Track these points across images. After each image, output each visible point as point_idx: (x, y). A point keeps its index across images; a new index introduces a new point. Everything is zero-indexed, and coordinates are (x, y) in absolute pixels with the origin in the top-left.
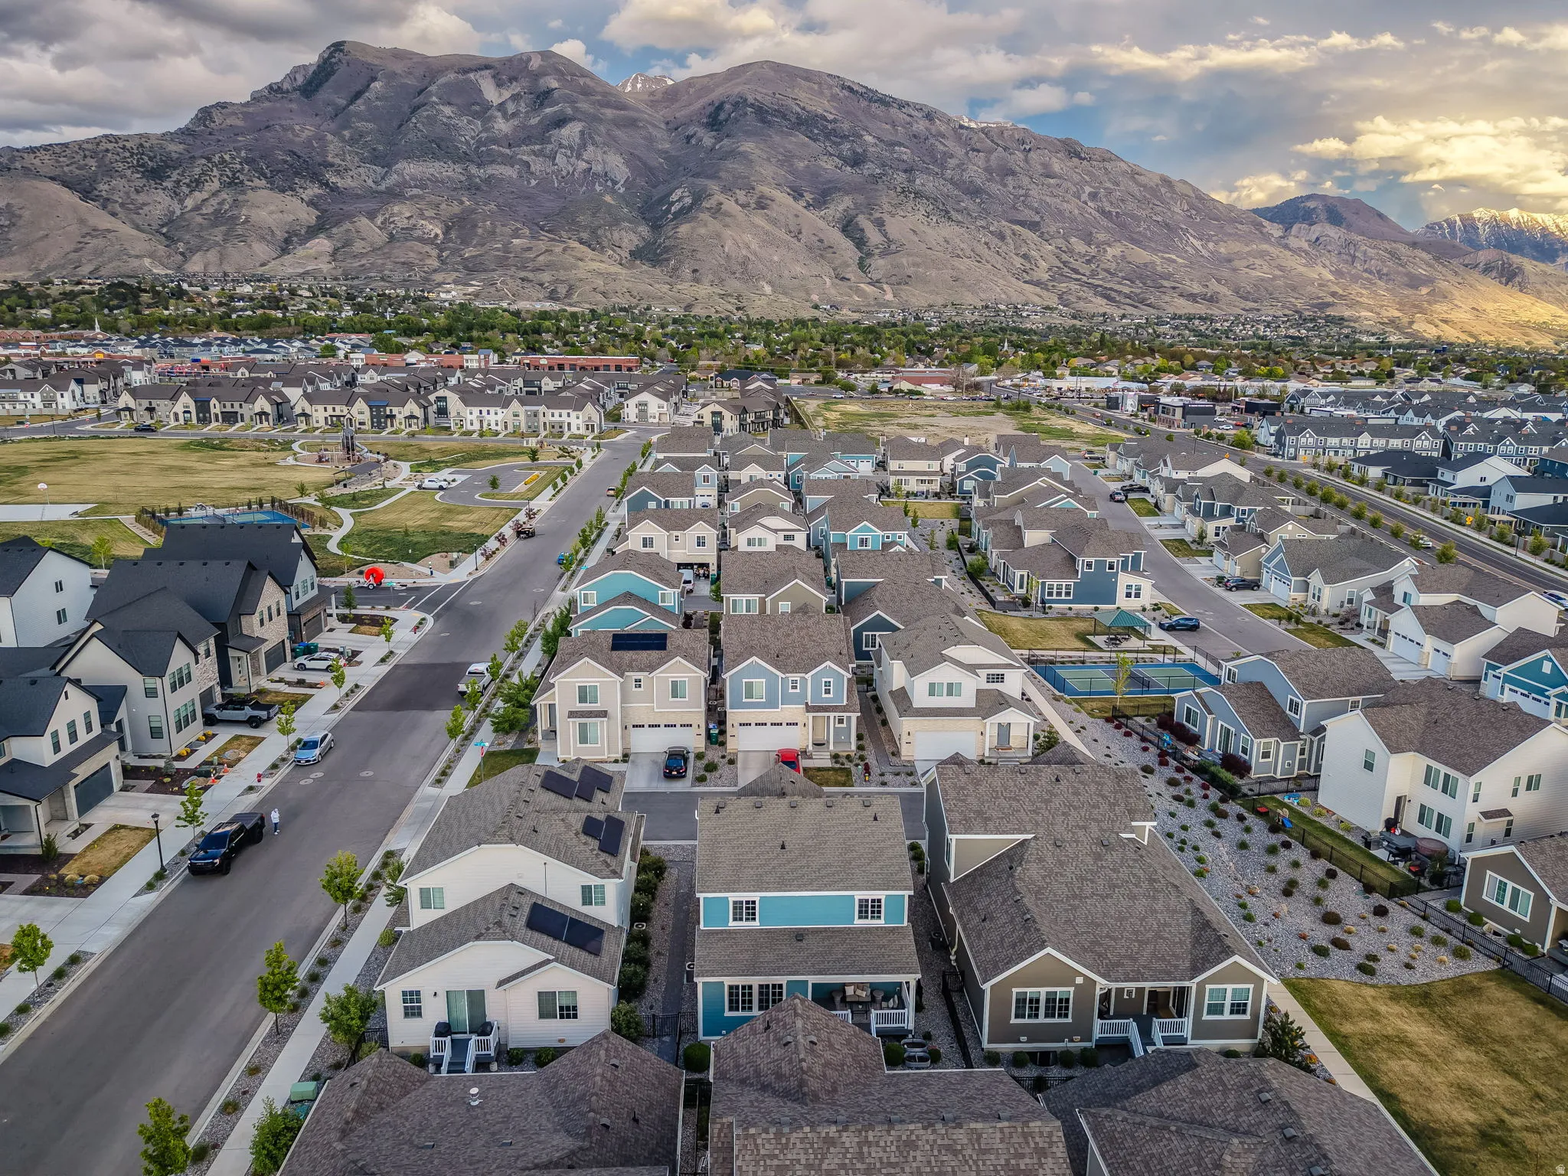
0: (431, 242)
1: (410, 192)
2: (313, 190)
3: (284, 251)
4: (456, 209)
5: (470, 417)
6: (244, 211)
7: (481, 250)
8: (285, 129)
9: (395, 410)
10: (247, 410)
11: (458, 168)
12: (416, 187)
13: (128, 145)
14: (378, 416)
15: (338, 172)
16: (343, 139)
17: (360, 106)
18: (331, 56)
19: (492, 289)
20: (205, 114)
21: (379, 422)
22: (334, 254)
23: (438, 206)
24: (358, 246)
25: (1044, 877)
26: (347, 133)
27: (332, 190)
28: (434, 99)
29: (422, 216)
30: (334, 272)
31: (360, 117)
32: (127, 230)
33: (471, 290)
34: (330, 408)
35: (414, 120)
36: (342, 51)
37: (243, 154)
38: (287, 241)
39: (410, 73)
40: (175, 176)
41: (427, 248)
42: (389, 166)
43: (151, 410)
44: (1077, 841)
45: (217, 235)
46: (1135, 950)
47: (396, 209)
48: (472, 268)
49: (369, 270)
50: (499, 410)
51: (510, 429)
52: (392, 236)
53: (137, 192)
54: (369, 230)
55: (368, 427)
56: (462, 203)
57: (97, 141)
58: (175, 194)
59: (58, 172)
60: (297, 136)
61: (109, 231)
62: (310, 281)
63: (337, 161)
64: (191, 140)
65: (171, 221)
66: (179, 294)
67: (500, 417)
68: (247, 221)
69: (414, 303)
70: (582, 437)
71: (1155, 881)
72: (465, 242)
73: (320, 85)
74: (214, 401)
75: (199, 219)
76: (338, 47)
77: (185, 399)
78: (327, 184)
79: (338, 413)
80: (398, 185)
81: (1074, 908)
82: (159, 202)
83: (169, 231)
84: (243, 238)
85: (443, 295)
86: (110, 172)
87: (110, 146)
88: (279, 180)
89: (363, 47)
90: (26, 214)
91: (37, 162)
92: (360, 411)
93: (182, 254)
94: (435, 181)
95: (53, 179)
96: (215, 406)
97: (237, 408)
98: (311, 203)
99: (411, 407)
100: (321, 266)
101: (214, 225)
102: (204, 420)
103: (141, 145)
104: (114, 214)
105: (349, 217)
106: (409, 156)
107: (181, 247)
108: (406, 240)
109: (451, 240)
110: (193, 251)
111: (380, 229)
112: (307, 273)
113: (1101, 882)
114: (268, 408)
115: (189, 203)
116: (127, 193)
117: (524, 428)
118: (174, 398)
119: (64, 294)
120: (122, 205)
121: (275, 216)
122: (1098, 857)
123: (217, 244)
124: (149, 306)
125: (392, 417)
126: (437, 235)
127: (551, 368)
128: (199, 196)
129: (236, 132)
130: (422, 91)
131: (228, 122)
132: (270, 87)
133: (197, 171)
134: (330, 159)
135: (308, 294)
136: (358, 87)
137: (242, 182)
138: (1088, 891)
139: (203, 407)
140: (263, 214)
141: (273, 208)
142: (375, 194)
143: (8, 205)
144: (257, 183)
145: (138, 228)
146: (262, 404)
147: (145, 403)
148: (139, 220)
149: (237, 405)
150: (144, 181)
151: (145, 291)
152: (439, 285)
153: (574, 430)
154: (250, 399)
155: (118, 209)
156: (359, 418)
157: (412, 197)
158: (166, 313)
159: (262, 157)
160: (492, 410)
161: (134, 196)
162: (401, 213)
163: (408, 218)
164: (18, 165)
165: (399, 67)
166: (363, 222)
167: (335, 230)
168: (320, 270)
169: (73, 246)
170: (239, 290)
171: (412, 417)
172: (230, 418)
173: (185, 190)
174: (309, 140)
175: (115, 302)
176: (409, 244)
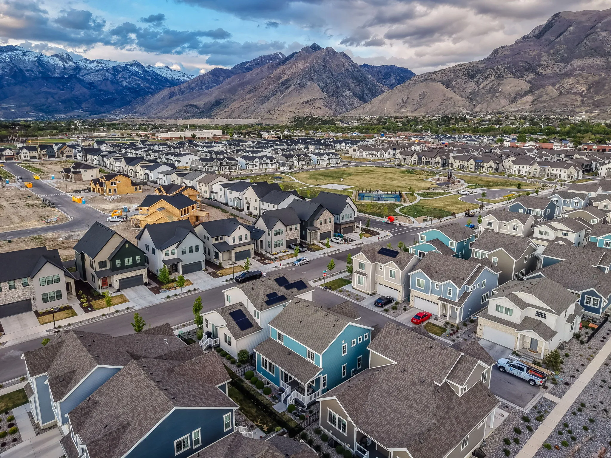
0: (580, 94)
1: (575, 73)
2: (532, 76)
3: (513, 102)
4: (597, 78)
5: (514, 169)
6: (501, 87)
7: (605, 96)
8: (525, 53)
9: (485, 164)
10: (433, 161)
11: (603, 60)
12: (579, 70)
13: (465, 67)
14: (478, 166)
15: (544, 68)
16: (549, 54)
17: (561, 38)
18: (553, 19)
19: (604, 115)
20: (496, 51)
21: (478, 169)
22: (533, 102)
23: (587, 78)
24: (545, 98)
25: (384, 379)
26: (552, 51)
27: (539, 75)
28: (599, 30)
29: (578, 83)
30: (531, 109)
31: (560, 43)
32: (458, 97)
33: (593, 115)
34: (461, 162)
35: (585, 41)
36: (558, 17)
37: (506, 65)
38: (515, 98)
39: (589, 20)
40: (479, 76)
41: (577, 97)
42: (568, 63)
43: (405, 159)
44: (412, 374)
45: (489, 97)
46: (383, 424)
47: (566, 81)
48: (596, 105)
49: (547, 107)
50: (528, 167)
51: (531, 175)
52: (561, 93)
53: (464, 83)
54: (551, 91)
55: (473, 170)
56: (600, 75)
57: (455, 67)
58: (478, 83)
59: (441, 79)
60: (530, 55)
61: (452, 98)
62: (520, 113)
63: (545, 63)
64: (487, 62)
65: (474, 93)
66: (464, 119)
67: (528, 169)
68: (501, 91)
69: (560, 121)
70: (565, 181)
71: (428, 407)
72: (597, 93)
73: (545, 32)
74: (423, 157)
75: (484, 92)
76: (557, 15)
77: (415, 156)
78: (538, 74)
79: (463, 164)
80: (570, 70)
81: (382, 396)
82: (471, 86)
83: (472, 98)
84: (498, 98)
85: (578, 118)
86: (457, 77)
87: (459, 68)
88: (518, 74)
89: (569, 13)
90: (428, 94)
91: (435, 76)
92: (471, 164)
93: (474, 105)
94: (589, 67)
95: (439, 81)
96: (424, 159)
97: (430, 160)
98: (529, 82)
99: (491, 163)
100: (526, 107)
101: (488, 93)
102: (419, 163)
103: (470, 66)
104: (455, 92)
105: (543, 86)
106: (578, 57)
107: (474, 102)
108: (568, 94)
109: (590, 93)
110: (478, 104)
111: (556, 90)
112: (519, 110)
113: (404, 394)
114: (440, 161)
115: (481, 86)
116: (461, 84)
117: (537, 176)
118: (412, 155)
119: (428, 120)
120: (458, 89)
121: (512, 88)
122: (414, 384)
123: (487, 100)
124: (453, 124)
125: (483, 167)
126: (583, 91)
127: (598, 150)
128: (485, 83)
129: (506, 56)
130: (593, 27)
131: (504, 53)
132: (524, 38)
133: (488, 73)
134: (542, 63)
135: (513, 118)
136: (562, 31)
137: (503, 76)
138: (395, 394)
139: (420, 159)
140: (508, 87)
141: (512, 85)
142: (557, 75)
143: (424, 91)
144: (509, 76)
145: (462, 96)
146: (438, 159)
147: (404, 157)
148: (463, 93)
149: (430, 159)
150: (468, 79)
151: (453, 119)
152: (578, 113)
153: (562, 178)
154: (435, 157)
155: (457, 90)
156: (470, 166)
157: (575, 75)
158: (457, 126)
159: (513, 65)
160: (525, 166)
161: (463, 85)
162: (568, 83)
163: (571, 84)
164: (430, 78)
165: (584, 19)
166: (550, 88)
167: (536, 92)
168: (525, 109)
169: (440, 104)
170: (486, 118)
171: (491, 167)
172: (427, 163)
173: (481, 81)
174: (535, 56)
175: (442, 123)
176: (568, 96)
